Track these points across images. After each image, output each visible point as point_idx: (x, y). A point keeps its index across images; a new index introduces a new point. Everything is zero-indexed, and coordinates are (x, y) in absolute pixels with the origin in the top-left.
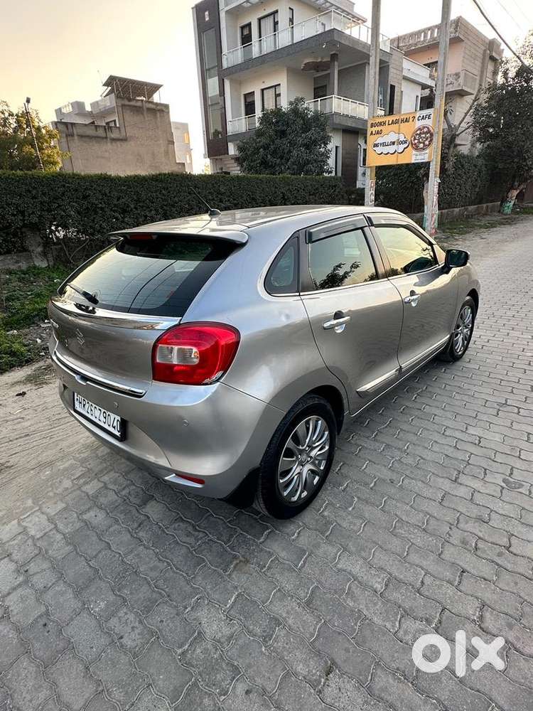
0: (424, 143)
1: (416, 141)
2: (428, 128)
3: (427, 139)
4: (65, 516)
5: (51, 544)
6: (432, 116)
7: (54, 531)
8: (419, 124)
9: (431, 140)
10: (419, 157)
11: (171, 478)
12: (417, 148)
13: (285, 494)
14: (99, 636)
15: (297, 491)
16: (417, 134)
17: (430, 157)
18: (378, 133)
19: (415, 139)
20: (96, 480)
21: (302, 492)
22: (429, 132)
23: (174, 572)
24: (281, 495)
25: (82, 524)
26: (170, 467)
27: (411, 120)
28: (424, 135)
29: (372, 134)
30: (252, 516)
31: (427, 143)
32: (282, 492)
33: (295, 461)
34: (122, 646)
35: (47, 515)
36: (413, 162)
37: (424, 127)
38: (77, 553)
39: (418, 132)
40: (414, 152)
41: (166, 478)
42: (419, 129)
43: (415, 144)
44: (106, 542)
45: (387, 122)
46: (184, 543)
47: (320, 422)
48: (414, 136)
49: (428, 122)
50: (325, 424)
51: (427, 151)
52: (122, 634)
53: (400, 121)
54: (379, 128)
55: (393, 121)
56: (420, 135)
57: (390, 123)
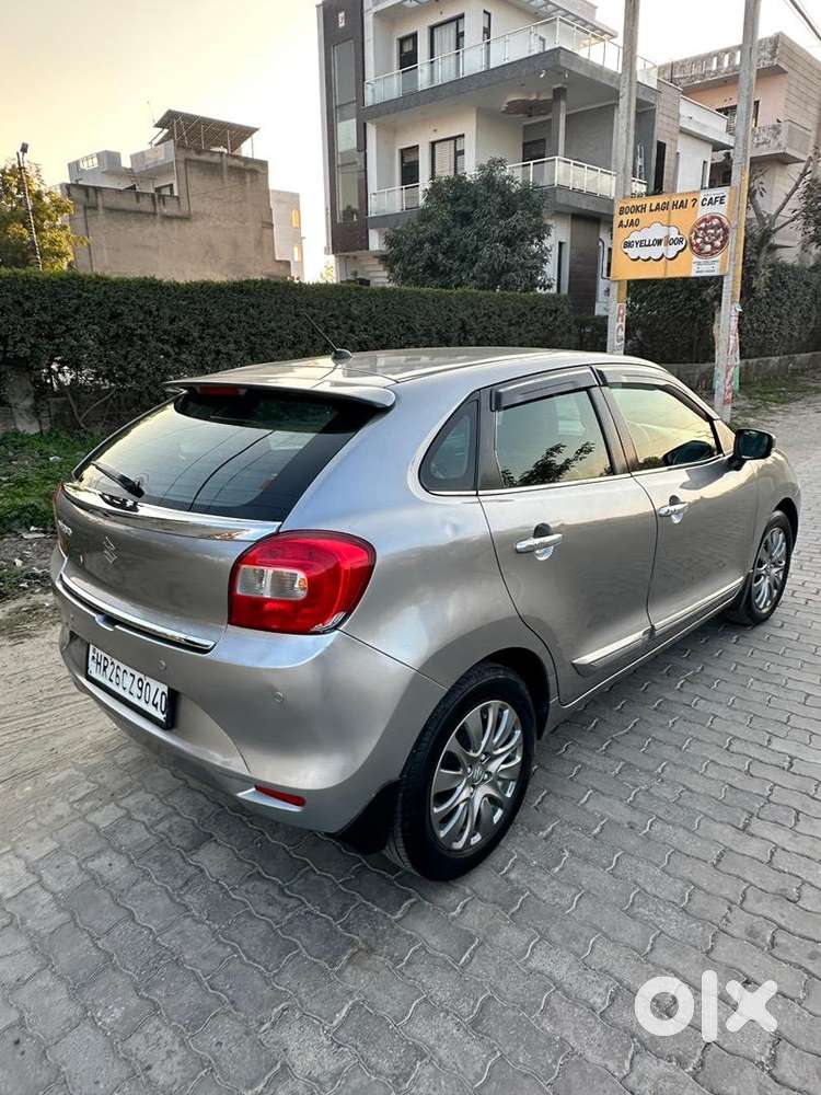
0: (712, 244)
1: (699, 240)
2: (720, 219)
3: (717, 238)
4: (58, 863)
5: (30, 909)
6: (726, 200)
7: (37, 888)
8: (703, 212)
9: (724, 242)
10: (703, 268)
11: (247, 794)
12: (700, 252)
13: (442, 834)
14: (110, 1064)
15: (462, 831)
16: (700, 229)
17: (723, 267)
18: (632, 223)
19: (696, 237)
20: (112, 805)
21: (472, 835)
22: (721, 225)
23: (242, 963)
24: (436, 836)
25: (87, 878)
26: (247, 774)
27: (690, 204)
28: (712, 231)
29: (621, 225)
30: (384, 876)
31: (718, 243)
32: (436, 828)
33: (461, 777)
34: (149, 1081)
35: (26, 859)
36: (693, 274)
37: (713, 218)
38: (76, 925)
39: (703, 225)
40: (695, 259)
41: (240, 795)
42: (705, 220)
43: (697, 245)
44: (126, 908)
45: (648, 206)
46: (263, 915)
47: (506, 712)
48: (696, 229)
49: (718, 209)
50: (516, 717)
51: (718, 258)
52: (149, 1062)
53: (670, 206)
54: (634, 216)
55: (658, 205)
56: (705, 229)
57: (653, 208)
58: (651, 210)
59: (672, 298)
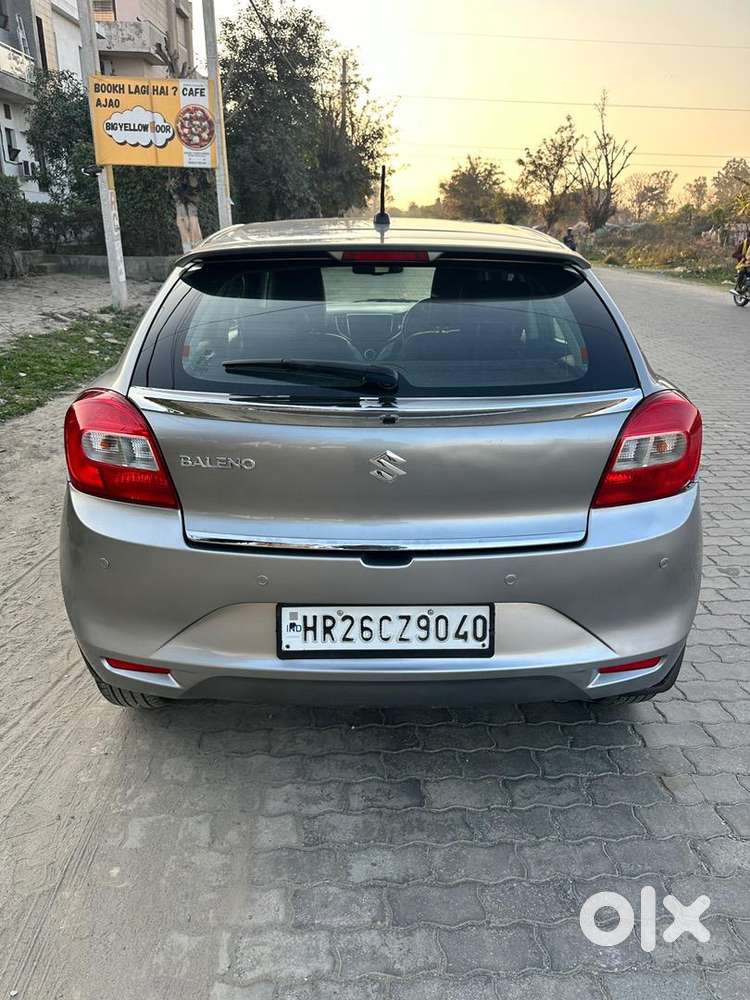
0: (200, 136)
1: (186, 131)
2: (202, 111)
3: (204, 130)
6: (206, 92)
8: (187, 101)
9: (211, 133)
10: (195, 159)
11: (596, 682)
12: (189, 143)
16: (185, 119)
17: (214, 160)
18: (111, 104)
19: (183, 127)
22: (205, 118)
23: (618, 844)
25: (374, 891)
26: (616, 656)
27: (171, 92)
28: (198, 123)
29: (99, 103)
31: (205, 135)
37: (196, 109)
38: (450, 931)
39: (188, 115)
40: (186, 149)
42: (188, 110)
43: (185, 135)
45: (126, 88)
48: (181, 119)
49: (197, 101)
51: (208, 150)
53: (151, 91)
54: (114, 96)
55: (137, 87)
56: (191, 119)
57: (133, 90)
58: (130, 92)
59: (127, 189)
